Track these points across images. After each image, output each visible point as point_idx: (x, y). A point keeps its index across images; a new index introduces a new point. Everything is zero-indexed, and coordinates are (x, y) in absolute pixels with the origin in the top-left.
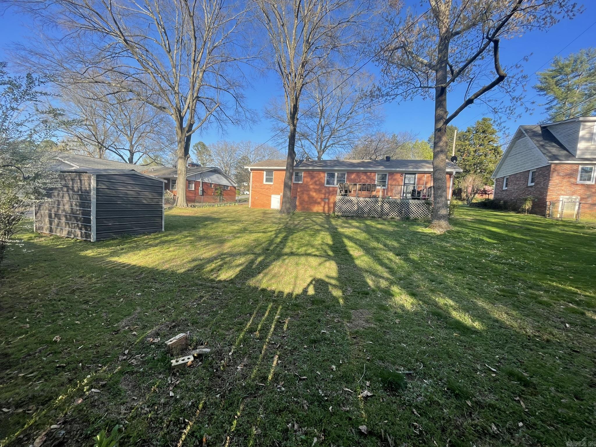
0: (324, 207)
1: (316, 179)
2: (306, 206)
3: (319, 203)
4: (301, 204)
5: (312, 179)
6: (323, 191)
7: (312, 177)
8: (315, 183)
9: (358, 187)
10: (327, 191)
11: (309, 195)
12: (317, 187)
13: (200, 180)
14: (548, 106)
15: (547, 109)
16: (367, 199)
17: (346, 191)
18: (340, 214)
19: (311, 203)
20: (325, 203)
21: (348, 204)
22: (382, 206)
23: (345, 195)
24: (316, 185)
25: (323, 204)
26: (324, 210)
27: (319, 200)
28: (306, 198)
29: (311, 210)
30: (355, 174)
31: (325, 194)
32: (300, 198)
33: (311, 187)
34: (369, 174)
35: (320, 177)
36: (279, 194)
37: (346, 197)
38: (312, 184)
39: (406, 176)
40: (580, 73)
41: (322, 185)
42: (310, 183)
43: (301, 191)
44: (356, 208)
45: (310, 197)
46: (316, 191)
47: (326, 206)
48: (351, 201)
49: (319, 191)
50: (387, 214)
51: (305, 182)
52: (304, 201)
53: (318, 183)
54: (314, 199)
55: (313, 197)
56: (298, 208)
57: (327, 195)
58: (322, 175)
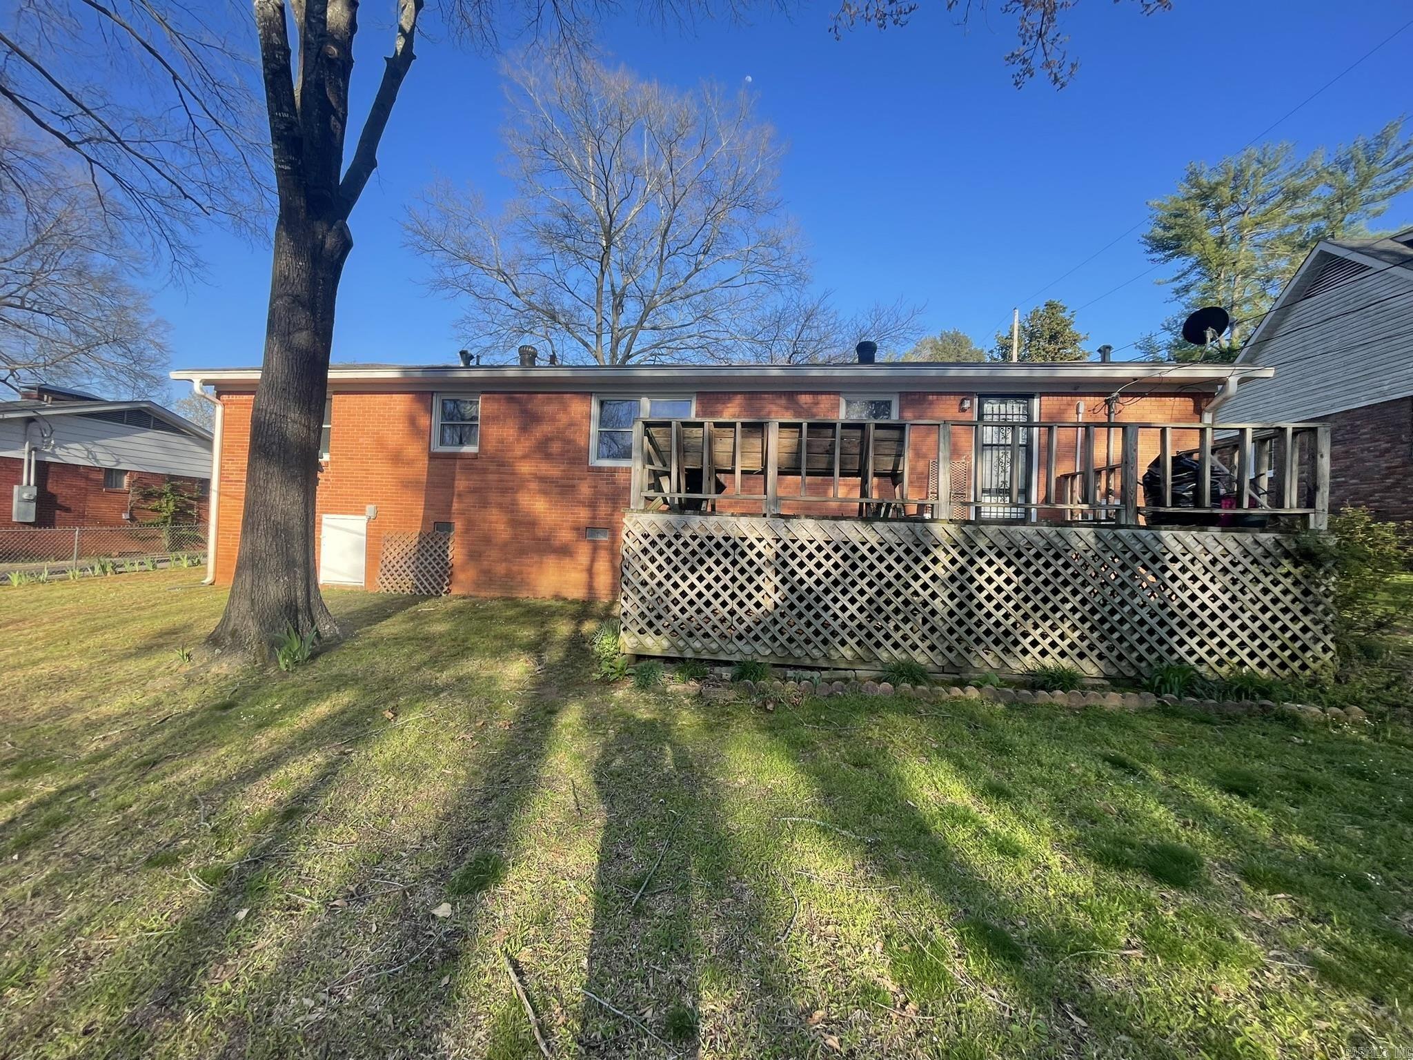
0: (590, 571)
1: (545, 429)
2: (501, 569)
3: (565, 551)
4: (474, 555)
5: (524, 429)
6: (585, 490)
7: (529, 420)
8: (542, 450)
9: (778, 443)
10: (604, 487)
11: (511, 509)
12: (552, 470)
13: (22, 453)
14: (1177, 285)
15: (1177, 292)
16: (853, 531)
17: (693, 480)
18: (655, 644)
19: (522, 552)
20: (595, 549)
21: (713, 570)
22: (961, 580)
23: (685, 507)
24: (548, 457)
25: (583, 557)
26: (590, 587)
27: (565, 536)
28: (497, 524)
29: (524, 584)
30: (738, 400)
31: (592, 505)
32: (470, 526)
33: (525, 468)
34: (805, 399)
35: (563, 419)
36: (360, 511)
37: (696, 521)
38: (524, 457)
39: (987, 407)
40: (1244, 208)
41: (576, 457)
42: (519, 450)
43: (474, 491)
44: (770, 594)
45: (523, 523)
46: (548, 485)
47: (602, 566)
48: (733, 548)
49: (562, 489)
50: (1006, 641)
51: (491, 447)
52: (487, 540)
53: (555, 447)
54: (540, 533)
55: (532, 523)
56: (461, 576)
57: (603, 510)
58: (577, 407)
